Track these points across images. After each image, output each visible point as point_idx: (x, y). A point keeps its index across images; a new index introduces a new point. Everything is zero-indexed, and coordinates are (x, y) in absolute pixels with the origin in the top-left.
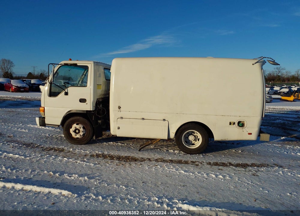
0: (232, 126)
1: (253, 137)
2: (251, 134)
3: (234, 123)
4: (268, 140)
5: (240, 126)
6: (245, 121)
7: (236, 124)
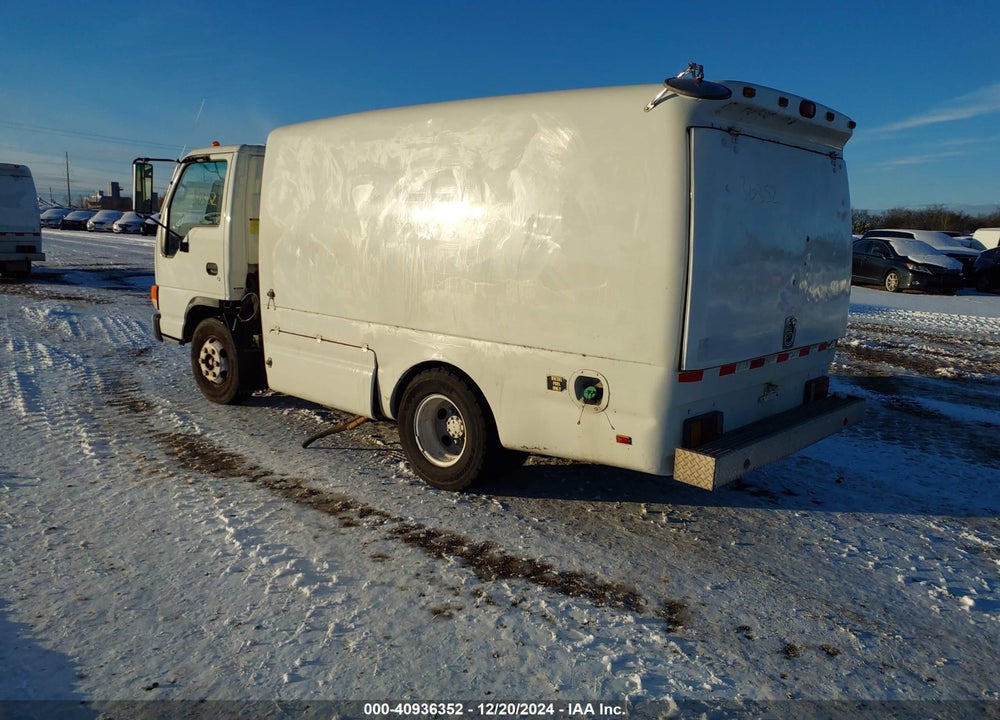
0: (555, 393)
1: (640, 458)
2: (627, 441)
3: (563, 385)
4: (706, 482)
5: (586, 401)
6: (600, 377)
7: (571, 385)
